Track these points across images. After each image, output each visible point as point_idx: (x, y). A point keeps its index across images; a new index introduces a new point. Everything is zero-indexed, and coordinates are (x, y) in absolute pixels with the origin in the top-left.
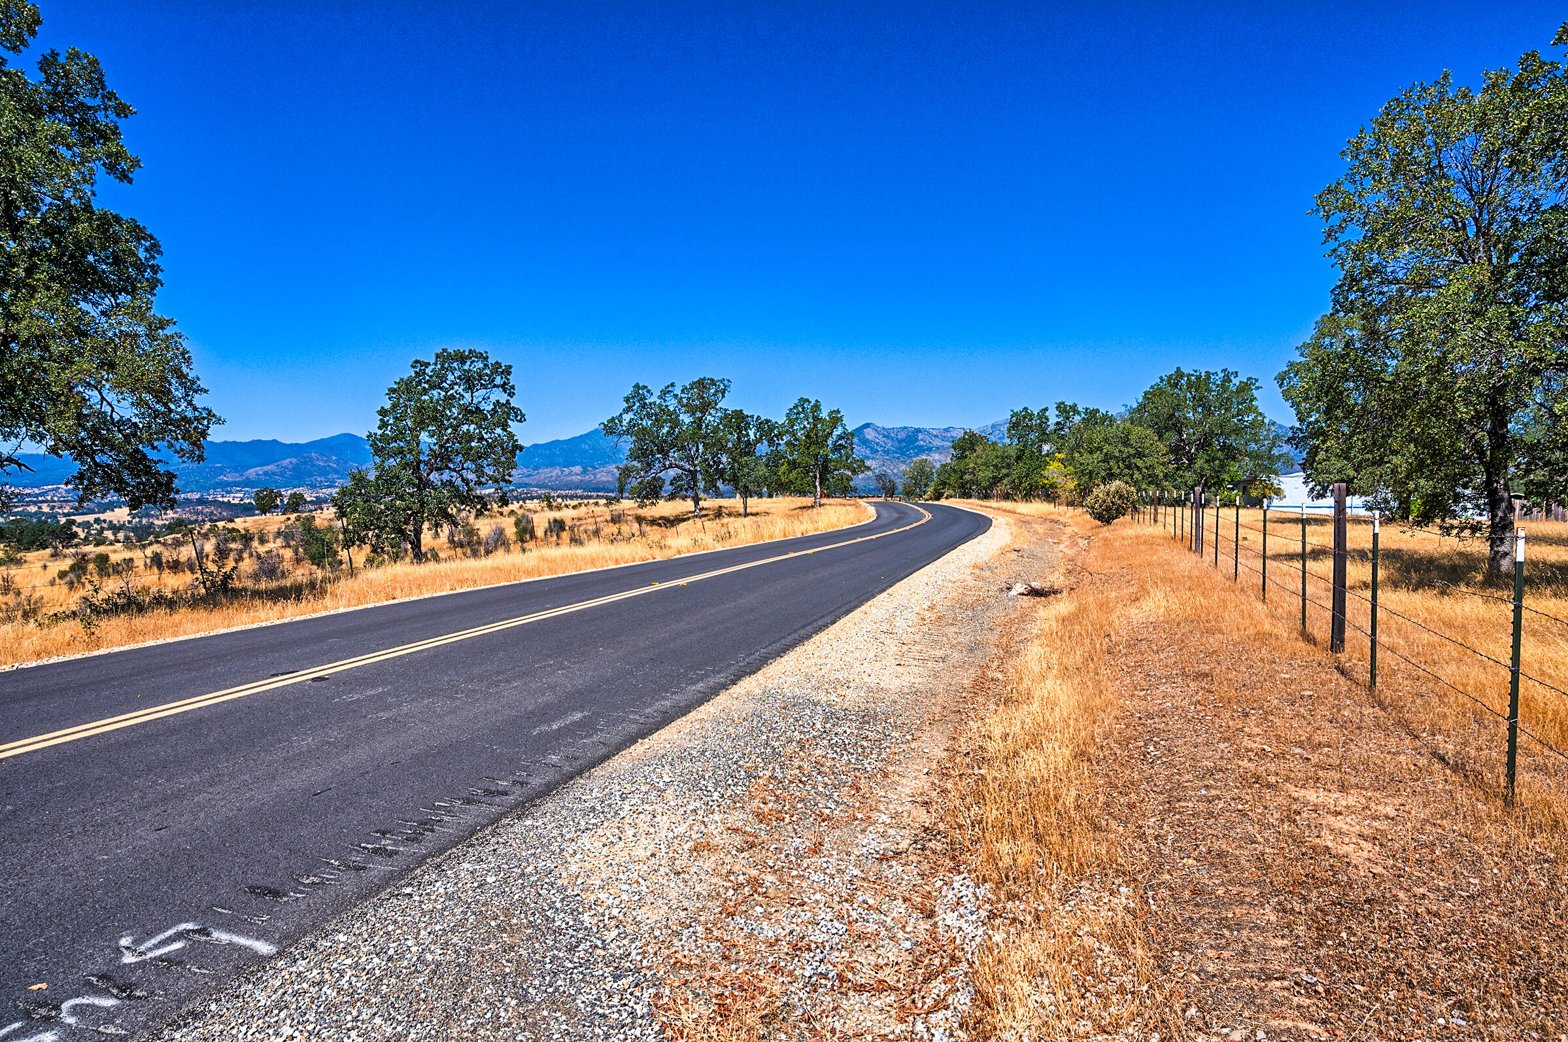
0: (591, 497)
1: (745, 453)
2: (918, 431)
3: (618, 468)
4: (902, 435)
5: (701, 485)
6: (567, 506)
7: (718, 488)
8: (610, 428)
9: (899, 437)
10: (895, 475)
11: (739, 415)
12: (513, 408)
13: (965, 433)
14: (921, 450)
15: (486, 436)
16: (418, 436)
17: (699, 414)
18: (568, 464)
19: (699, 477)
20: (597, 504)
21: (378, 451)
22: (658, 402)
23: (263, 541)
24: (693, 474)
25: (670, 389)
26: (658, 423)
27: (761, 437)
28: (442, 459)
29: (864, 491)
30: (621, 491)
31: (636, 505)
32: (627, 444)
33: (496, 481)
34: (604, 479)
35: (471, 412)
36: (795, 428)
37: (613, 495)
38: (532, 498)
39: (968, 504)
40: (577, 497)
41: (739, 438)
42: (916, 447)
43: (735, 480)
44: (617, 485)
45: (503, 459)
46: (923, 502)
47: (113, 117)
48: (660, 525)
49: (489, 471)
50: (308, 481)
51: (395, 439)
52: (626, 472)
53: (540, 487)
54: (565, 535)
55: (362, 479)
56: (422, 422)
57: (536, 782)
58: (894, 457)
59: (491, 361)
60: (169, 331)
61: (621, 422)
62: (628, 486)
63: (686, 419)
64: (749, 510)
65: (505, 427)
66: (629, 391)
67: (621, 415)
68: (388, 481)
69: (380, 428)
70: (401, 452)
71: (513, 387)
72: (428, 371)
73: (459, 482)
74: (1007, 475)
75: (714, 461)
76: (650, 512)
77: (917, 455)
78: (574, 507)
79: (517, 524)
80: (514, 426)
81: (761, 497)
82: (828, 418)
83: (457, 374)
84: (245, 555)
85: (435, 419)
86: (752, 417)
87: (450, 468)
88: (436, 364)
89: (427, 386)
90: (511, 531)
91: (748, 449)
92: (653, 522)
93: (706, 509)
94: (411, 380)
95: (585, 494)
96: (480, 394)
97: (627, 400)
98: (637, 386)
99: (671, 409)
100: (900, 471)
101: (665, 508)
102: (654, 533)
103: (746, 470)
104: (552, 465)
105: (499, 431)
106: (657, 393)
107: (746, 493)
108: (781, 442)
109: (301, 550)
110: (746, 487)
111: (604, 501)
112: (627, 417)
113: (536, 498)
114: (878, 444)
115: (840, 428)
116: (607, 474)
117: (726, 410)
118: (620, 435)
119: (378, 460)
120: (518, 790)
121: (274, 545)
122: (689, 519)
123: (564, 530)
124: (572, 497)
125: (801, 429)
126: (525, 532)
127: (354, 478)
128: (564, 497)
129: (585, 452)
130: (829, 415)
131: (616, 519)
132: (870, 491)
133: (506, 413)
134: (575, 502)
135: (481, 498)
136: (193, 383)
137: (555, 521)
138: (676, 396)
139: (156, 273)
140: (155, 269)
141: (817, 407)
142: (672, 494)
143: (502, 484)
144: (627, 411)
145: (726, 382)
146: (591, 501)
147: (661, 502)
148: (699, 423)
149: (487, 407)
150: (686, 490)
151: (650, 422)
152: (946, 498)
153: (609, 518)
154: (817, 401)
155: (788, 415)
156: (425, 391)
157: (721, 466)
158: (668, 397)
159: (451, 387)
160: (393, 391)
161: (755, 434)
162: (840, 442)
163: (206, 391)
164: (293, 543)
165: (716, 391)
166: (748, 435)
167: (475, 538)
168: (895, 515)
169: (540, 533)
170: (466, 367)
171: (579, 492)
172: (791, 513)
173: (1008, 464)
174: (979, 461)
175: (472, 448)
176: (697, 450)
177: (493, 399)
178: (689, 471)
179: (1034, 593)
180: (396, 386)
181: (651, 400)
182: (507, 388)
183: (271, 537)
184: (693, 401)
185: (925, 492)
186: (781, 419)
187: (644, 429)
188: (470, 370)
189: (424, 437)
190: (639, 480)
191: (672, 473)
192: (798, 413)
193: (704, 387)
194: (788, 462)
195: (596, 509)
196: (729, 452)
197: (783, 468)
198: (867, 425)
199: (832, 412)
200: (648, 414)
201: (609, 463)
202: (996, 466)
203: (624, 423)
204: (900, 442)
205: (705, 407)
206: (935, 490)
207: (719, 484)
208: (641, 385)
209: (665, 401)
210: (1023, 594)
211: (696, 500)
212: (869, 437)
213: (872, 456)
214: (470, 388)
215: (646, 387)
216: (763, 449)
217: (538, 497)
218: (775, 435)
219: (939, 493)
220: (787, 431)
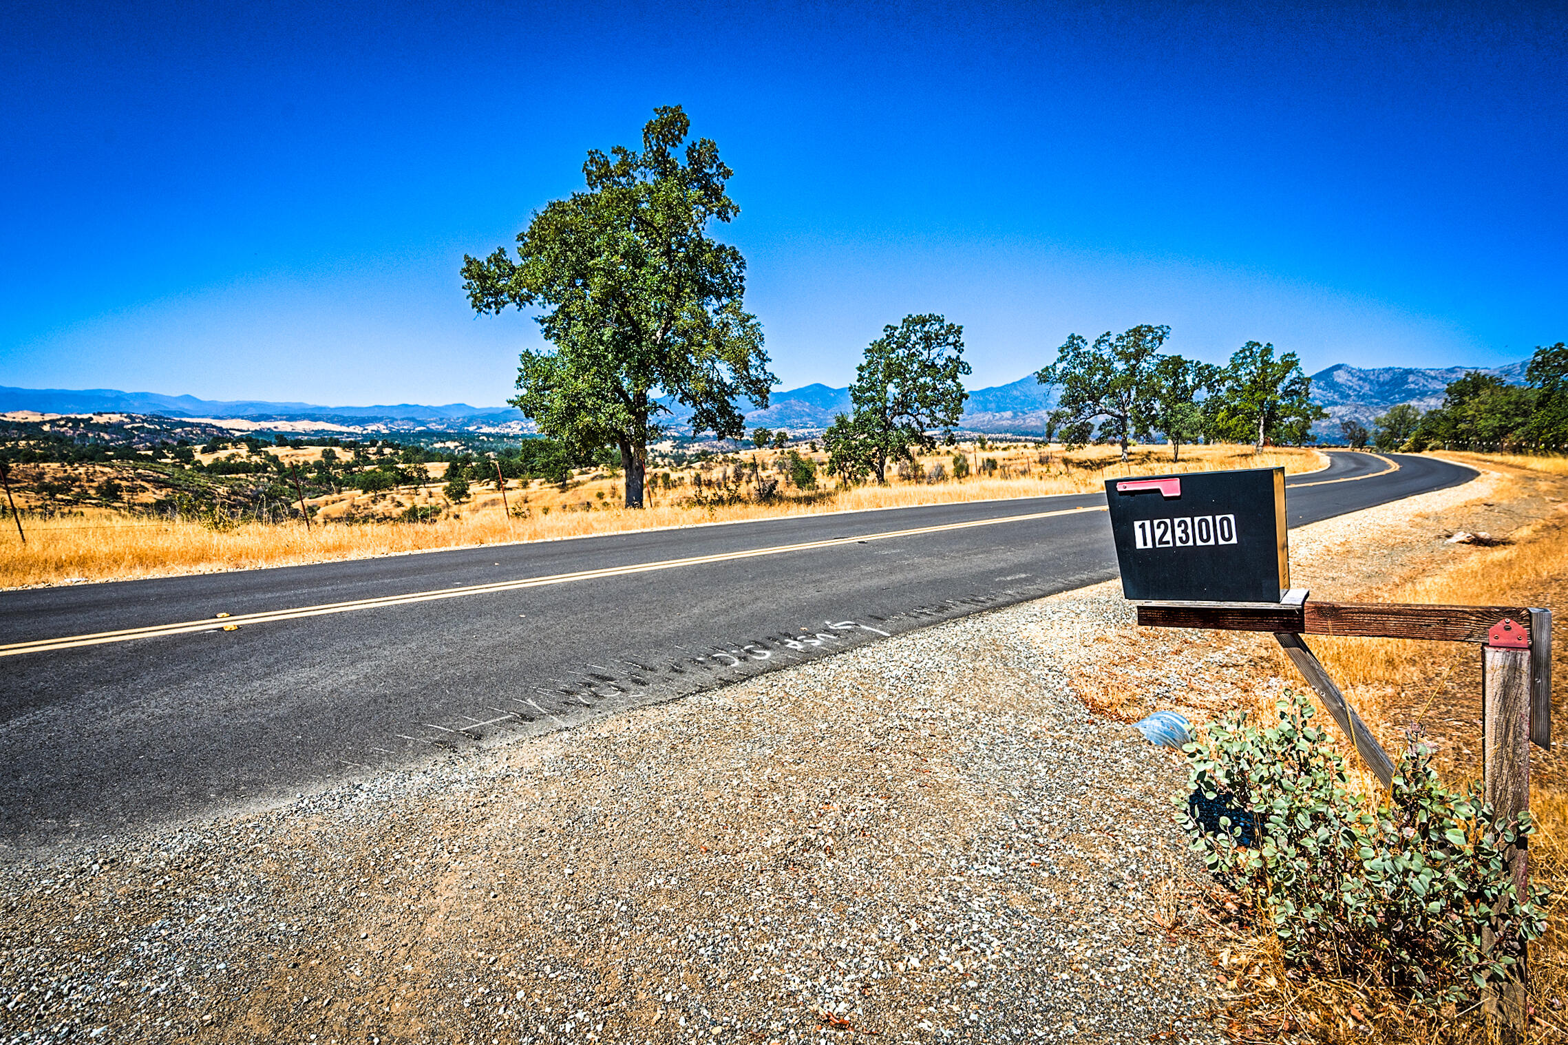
0: (1019, 441)
1: (1181, 399)
2: (1409, 372)
3: (1049, 413)
4: (1387, 377)
5: (1132, 430)
6: (997, 448)
7: (1150, 434)
8: (1044, 376)
9: (1381, 379)
10: (1370, 422)
11: (1177, 361)
12: (962, 363)
13: (1468, 375)
14: (1411, 394)
15: (939, 387)
16: (885, 387)
17: (1133, 362)
18: (1000, 409)
19: (1129, 422)
20: (1025, 447)
21: (857, 400)
22: (1092, 351)
23: (764, 469)
24: (1123, 419)
25: (1106, 338)
26: (1091, 371)
27: (1200, 382)
28: (903, 405)
29: (1326, 441)
30: (1049, 435)
31: (1064, 449)
32: (1060, 390)
33: (946, 424)
34: (1033, 424)
35: (927, 366)
36: (1239, 373)
37: (1040, 439)
38: (965, 441)
39: (1461, 457)
40: (1006, 440)
41: (1175, 384)
42: (1404, 391)
43: (1166, 426)
44: (1046, 430)
45: (952, 405)
46: (1399, 453)
47: (721, 179)
48: (1086, 467)
49: (940, 415)
50: (788, 422)
51: (869, 390)
52: (1057, 417)
53: (973, 430)
54: (996, 472)
55: (844, 421)
56: (890, 375)
57: (1000, 600)
58: (1372, 403)
59: (946, 323)
60: (752, 321)
61: (1054, 371)
62: (1057, 431)
63: (1120, 366)
64: (1179, 457)
65: (954, 378)
66: (1064, 341)
67: (1055, 364)
68: (862, 424)
69: (858, 381)
70: (872, 399)
71: (962, 345)
72: (896, 334)
73: (915, 425)
74: (1523, 424)
75: (1146, 408)
76: (1078, 454)
77: (1404, 400)
78: (1004, 449)
79: (956, 461)
80: (961, 378)
81: (1197, 444)
82: (1280, 362)
83: (919, 335)
84: (753, 478)
85: (899, 373)
86: (1191, 362)
87: (908, 413)
88: (902, 328)
89: (894, 346)
90: (949, 468)
91: (1184, 395)
92: (1080, 464)
93: (1134, 454)
94: (883, 341)
95: (1014, 437)
96: (935, 351)
97: (1062, 350)
98: (1072, 337)
99: (1106, 357)
100: (1374, 417)
101: (1091, 452)
102: (1079, 473)
103: (1179, 416)
104: (986, 410)
105: (949, 382)
106: (1091, 343)
107: (1178, 438)
108: (1221, 387)
109: (790, 476)
110: (1178, 434)
111: (1033, 444)
112: (1060, 367)
113: (969, 440)
114: (1350, 388)
115: (1295, 372)
116: (1038, 419)
117: (1164, 356)
118: (1053, 383)
119: (856, 406)
120: (990, 602)
121: (772, 472)
122: (1115, 462)
123: (996, 468)
124: (1001, 440)
125: (1246, 374)
126: (962, 470)
127: (838, 420)
128: (994, 440)
129: (1016, 398)
130: (1282, 359)
131: (1043, 461)
132: (1334, 440)
133: (957, 367)
134: (1005, 445)
135: (930, 438)
136: (764, 355)
137: (988, 460)
138: (1111, 345)
139: (741, 281)
140: (742, 279)
141: (1268, 350)
142: (1100, 438)
143: (950, 427)
144: (1061, 360)
145: (1165, 329)
146: (1020, 444)
147: (1089, 446)
148: (1133, 370)
149: (940, 362)
150: (1115, 435)
151: (1082, 371)
152: (1431, 450)
153: (1038, 460)
154: (1269, 344)
155: (1232, 360)
156: (893, 350)
157: (1154, 412)
158: (1103, 346)
159: (914, 346)
160: (868, 351)
161: (1194, 380)
162: (1293, 387)
163: (770, 360)
164: (784, 471)
165: (1153, 338)
166: (1185, 381)
167: (920, 472)
168: (1353, 466)
169: (973, 470)
170: (926, 329)
171: (1009, 436)
172: (1227, 460)
173: (1525, 412)
174: (1482, 407)
175: (927, 397)
176: (1129, 396)
177: (946, 355)
178: (1119, 416)
179: (1477, 542)
180: (871, 347)
181: (1086, 349)
182: (958, 346)
183: (769, 467)
184: (1128, 348)
185: (1403, 442)
186: (1225, 364)
187: (1077, 377)
188: (928, 332)
189: (891, 388)
190: (1069, 425)
191: (1102, 418)
192: (1246, 357)
193: (1142, 335)
194: (1228, 409)
195: (1025, 451)
196: (1163, 398)
197: (1221, 415)
198: (1338, 367)
199: (1286, 356)
200: (1081, 362)
201: (1038, 408)
202: (1506, 414)
203: (1058, 372)
204: (1381, 385)
205: (1140, 354)
206: (1416, 440)
207: (1151, 430)
208: (1076, 335)
209: (1100, 350)
210: (1463, 542)
211: (1125, 445)
212: (1340, 380)
213: (1341, 401)
214: (928, 347)
215: (1080, 337)
216: (1202, 395)
217: (971, 440)
218: (1217, 381)
219: (1421, 444)
220: (1230, 377)
